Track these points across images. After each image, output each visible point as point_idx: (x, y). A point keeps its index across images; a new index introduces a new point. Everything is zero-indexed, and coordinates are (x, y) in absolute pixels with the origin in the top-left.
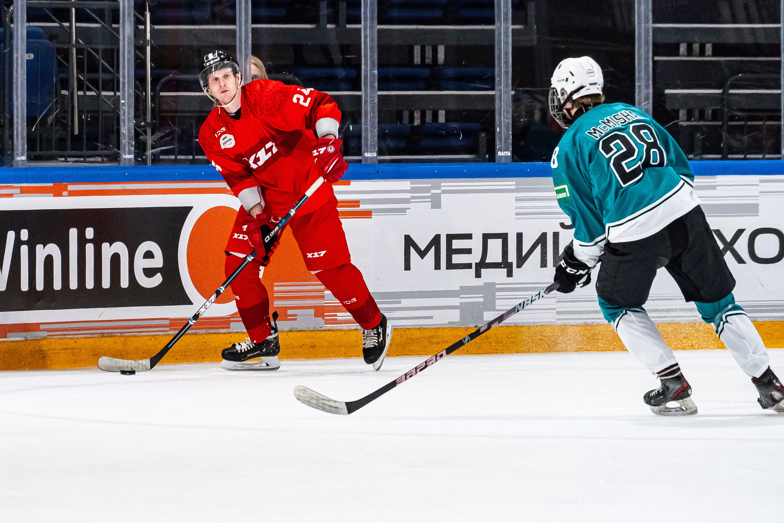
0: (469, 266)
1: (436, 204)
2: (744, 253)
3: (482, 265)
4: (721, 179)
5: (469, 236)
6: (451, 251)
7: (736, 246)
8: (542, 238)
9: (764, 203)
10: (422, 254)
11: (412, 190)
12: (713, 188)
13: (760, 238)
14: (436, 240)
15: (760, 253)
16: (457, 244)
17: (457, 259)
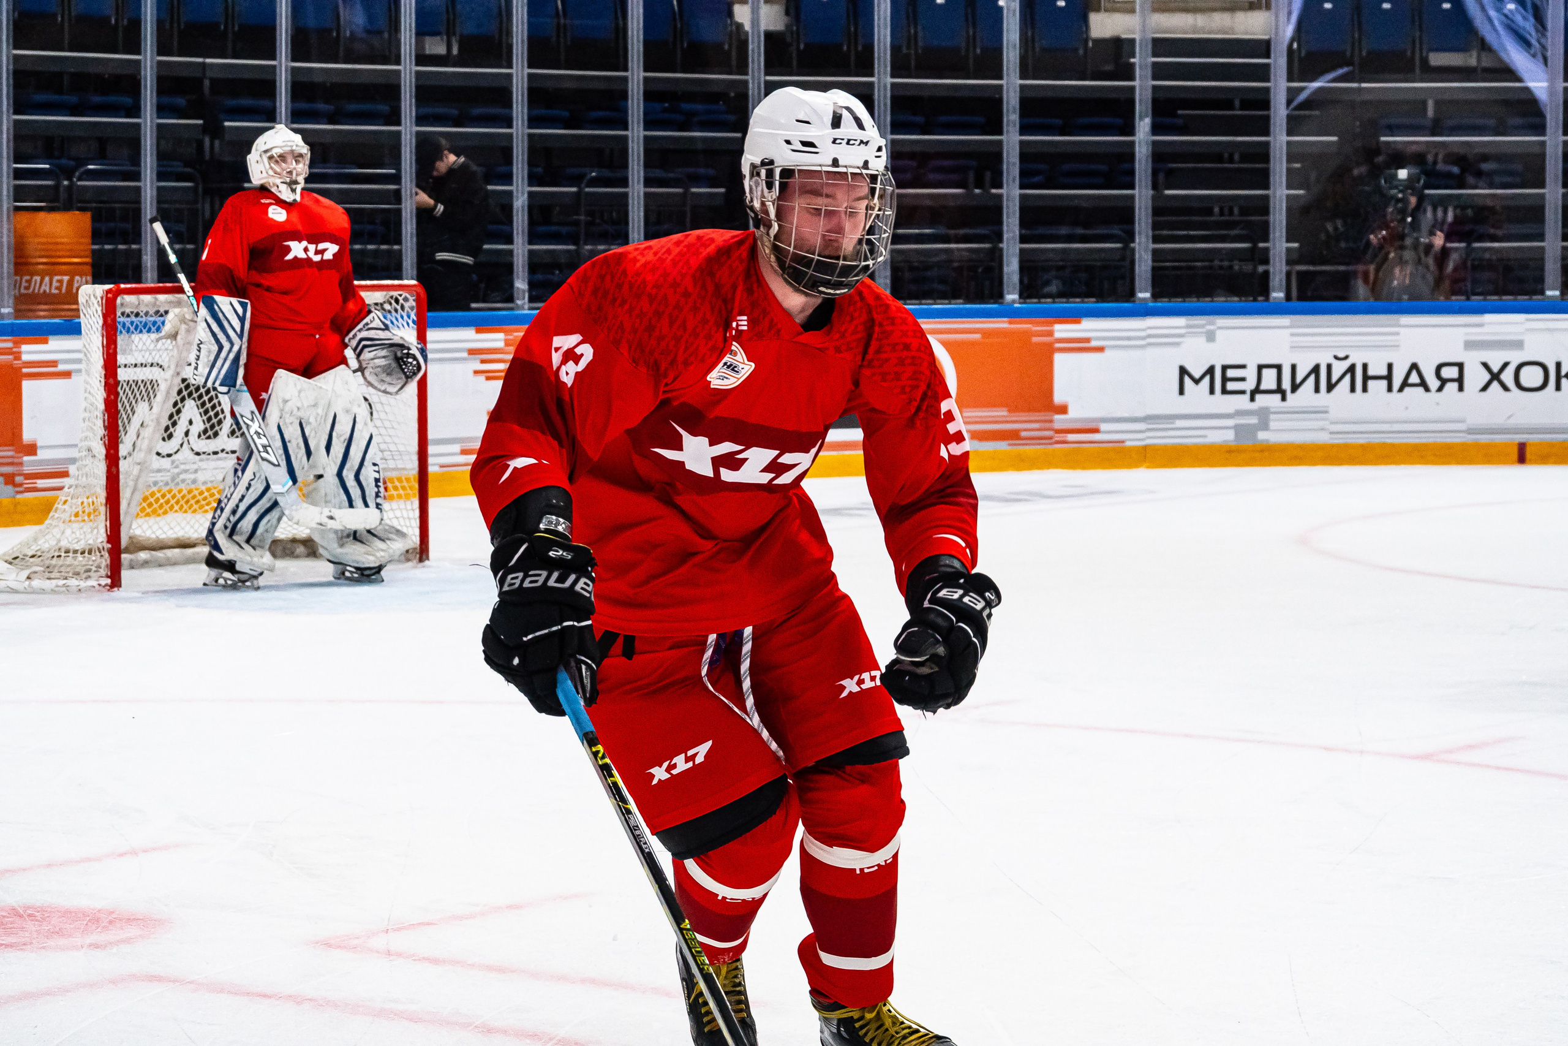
0: (1243, 392)
1: (1211, 337)
2: (1509, 382)
3: (1256, 391)
4: (1488, 318)
5: (1243, 367)
6: (1225, 380)
7: (1503, 377)
8: (1316, 370)
9: (1528, 339)
10: (1197, 381)
11: (1188, 326)
12: (1480, 325)
13: (1524, 371)
14: (1211, 371)
15: (1524, 382)
16: (1231, 373)
17: (1231, 386)
